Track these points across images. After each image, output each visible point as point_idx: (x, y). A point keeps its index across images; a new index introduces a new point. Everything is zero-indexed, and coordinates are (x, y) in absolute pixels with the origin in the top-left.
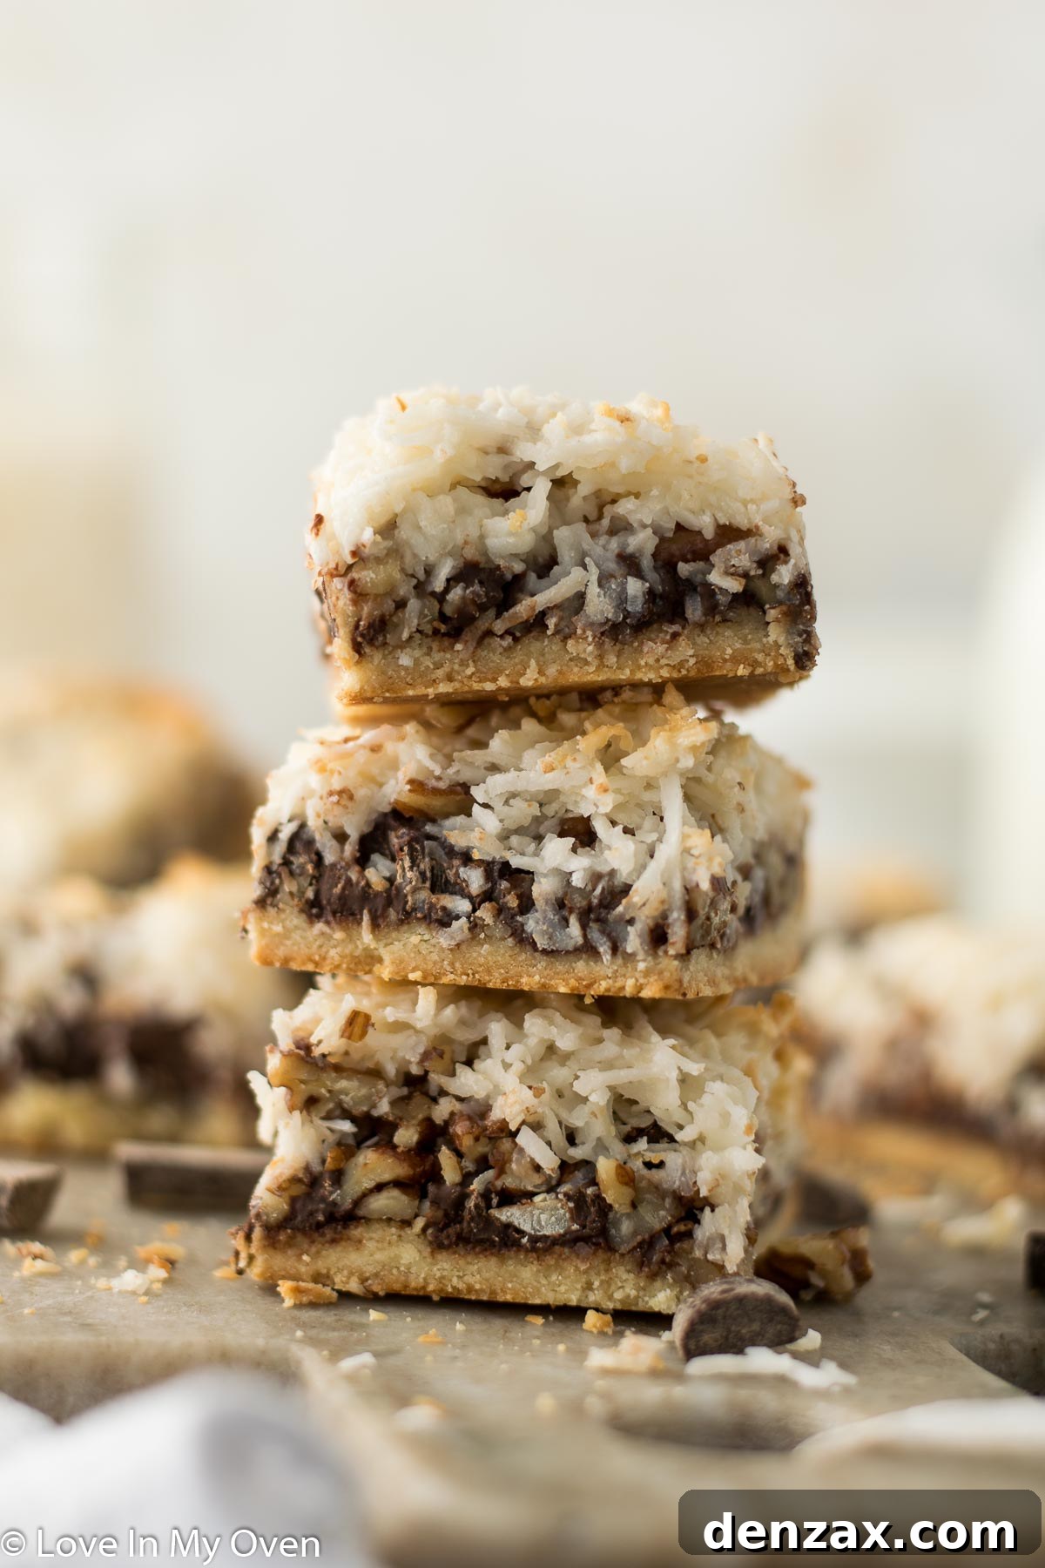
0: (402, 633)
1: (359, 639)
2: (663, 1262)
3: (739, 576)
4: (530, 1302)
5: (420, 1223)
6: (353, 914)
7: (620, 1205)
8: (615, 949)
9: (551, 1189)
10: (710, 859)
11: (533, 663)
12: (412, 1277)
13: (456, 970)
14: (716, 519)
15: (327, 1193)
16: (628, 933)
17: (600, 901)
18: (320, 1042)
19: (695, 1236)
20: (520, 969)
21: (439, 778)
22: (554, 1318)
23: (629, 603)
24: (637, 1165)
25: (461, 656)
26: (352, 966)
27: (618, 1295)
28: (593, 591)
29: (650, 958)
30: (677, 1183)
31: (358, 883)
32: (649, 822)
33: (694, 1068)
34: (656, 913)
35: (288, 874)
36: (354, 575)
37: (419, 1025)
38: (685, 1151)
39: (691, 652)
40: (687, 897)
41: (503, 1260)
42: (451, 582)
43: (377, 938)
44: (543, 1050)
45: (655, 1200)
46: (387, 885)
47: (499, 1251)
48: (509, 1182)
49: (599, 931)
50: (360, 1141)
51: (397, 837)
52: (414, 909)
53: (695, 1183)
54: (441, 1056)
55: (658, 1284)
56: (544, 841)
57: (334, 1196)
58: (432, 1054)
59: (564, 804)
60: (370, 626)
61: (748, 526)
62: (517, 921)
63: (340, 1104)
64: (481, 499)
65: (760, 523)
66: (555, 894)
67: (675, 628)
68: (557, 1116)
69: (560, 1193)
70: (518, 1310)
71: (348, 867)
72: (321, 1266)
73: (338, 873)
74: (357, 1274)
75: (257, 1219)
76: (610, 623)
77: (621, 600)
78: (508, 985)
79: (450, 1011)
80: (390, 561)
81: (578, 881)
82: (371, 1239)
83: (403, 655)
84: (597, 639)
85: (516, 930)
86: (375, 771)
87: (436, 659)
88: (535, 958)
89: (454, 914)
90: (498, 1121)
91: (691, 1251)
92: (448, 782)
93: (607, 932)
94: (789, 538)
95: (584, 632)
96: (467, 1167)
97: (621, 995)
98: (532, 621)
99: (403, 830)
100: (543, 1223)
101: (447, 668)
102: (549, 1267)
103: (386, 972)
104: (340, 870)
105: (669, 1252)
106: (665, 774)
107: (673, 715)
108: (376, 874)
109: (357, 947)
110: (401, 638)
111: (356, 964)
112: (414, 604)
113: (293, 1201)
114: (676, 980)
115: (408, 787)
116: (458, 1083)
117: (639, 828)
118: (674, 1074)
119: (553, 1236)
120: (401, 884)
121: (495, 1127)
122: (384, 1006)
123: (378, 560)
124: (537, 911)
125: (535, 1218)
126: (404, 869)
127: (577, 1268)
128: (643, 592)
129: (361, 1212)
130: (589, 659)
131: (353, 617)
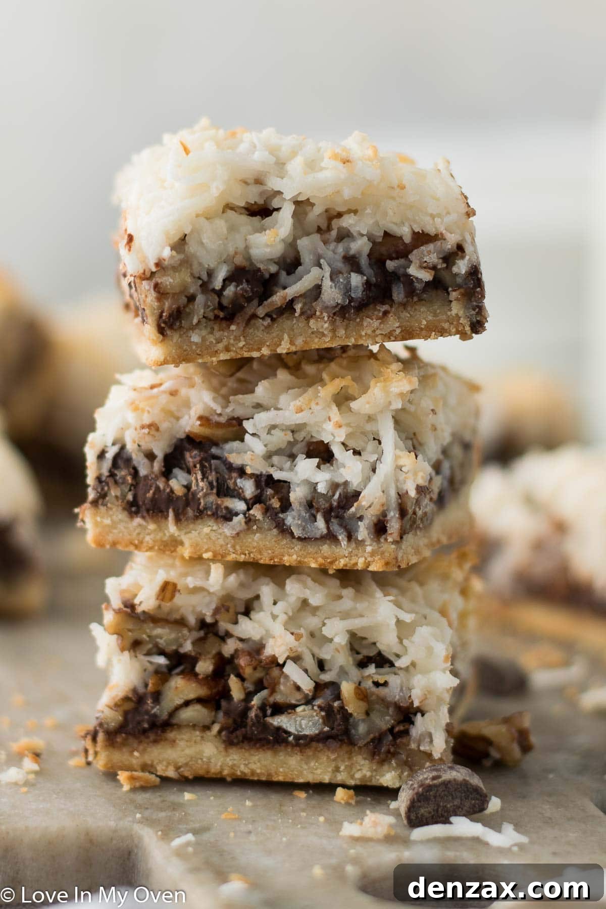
0: (192, 320)
1: (163, 325)
2: (389, 752)
3: (430, 268)
4: (296, 781)
5: (216, 728)
6: (161, 511)
7: (358, 713)
8: (350, 537)
9: (308, 701)
10: (415, 474)
11: (286, 337)
12: (212, 765)
13: (237, 551)
14: (412, 229)
15: (149, 708)
16: (359, 526)
17: (339, 503)
18: (141, 603)
19: (411, 733)
20: (282, 550)
21: (220, 415)
22: (313, 791)
23: (352, 291)
24: (369, 684)
25: (235, 334)
26: (162, 547)
27: (358, 775)
28: (327, 283)
29: (375, 543)
30: (397, 697)
31: (164, 490)
32: (371, 445)
33: (408, 618)
34: (378, 513)
35: (113, 482)
36: (158, 279)
37: (212, 590)
38: (402, 673)
39: (397, 324)
40: (400, 501)
41: (276, 753)
42: (227, 281)
43: (179, 529)
44: (299, 604)
45: (382, 709)
46: (185, 490)
47: (273, 746)
48: (279, 698)
49: (338, 524)
50: (170, 669)
51: (191, 457)
52: (206, 508)
53: (410, 696)
54: (228, 610)
55: (386, 767)
56: (297, 460)
57: (155, 710)
58: (221, 609)
59: (309, 433)
60: (170, 316)
61: (435, 233)
62: (280, 517)
63: (156, 645)
64: (244, 219)
65: (444, 232)
66: (306, 498)
67: (386, 307)
68: (311, 651)
69: (315, 705)
70: (288, 787)
71: (157, 478)
72: (147, 759)
73: (150, 483)
74: (173, 764)
75: (100, 727)
76: (340, 306)
77: (347, 289)
78: (274, 561)
79: (233, 579)
80: (183, 270)
81: (322, 488)
82: (182, 739)
83: (194, 334)
84: (331, 318)
85: (279, 523)
86: (173, 408)
87: (217, 336)
88: (293, 543)
89: (234, 512)
90: (270, 656)
91: (408, 744)
92: (226, 418)
93: (344, 525)
94: (464, 240)
95: (322, 313)
96: (248, 688)
97: (355, 569)
98: (284, 307)
99: (195, 452)
100: (303, 727)
101: (225, 342)
102: (308, 757)
103: (186, 551)
104: (151, 480)
105: (393, 745)
106: (381, 412)
107: (385, 369)
108: (177, 483)
109: (165, 535)
110: (192, 323)
111: (164, 546)
112: (200, 299)
113: (126, 714)
114: (393, 559)
115: (199, 423)
116: (240, 629)
117: (364, 450)
118: (394, 621)
119: (311, 735)
120: (195, 490)
121: (268, 661)
122: (186, 575)
123: (175, 269)
124: (293, 510)
125: (298, 723)
126: (197, 480)
127: (328, 758)
128: (363, 284)
129: (175, 721)
130: (326, 332)
131: (158, 309)
